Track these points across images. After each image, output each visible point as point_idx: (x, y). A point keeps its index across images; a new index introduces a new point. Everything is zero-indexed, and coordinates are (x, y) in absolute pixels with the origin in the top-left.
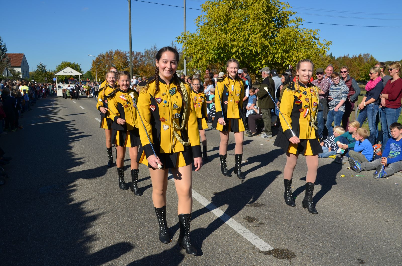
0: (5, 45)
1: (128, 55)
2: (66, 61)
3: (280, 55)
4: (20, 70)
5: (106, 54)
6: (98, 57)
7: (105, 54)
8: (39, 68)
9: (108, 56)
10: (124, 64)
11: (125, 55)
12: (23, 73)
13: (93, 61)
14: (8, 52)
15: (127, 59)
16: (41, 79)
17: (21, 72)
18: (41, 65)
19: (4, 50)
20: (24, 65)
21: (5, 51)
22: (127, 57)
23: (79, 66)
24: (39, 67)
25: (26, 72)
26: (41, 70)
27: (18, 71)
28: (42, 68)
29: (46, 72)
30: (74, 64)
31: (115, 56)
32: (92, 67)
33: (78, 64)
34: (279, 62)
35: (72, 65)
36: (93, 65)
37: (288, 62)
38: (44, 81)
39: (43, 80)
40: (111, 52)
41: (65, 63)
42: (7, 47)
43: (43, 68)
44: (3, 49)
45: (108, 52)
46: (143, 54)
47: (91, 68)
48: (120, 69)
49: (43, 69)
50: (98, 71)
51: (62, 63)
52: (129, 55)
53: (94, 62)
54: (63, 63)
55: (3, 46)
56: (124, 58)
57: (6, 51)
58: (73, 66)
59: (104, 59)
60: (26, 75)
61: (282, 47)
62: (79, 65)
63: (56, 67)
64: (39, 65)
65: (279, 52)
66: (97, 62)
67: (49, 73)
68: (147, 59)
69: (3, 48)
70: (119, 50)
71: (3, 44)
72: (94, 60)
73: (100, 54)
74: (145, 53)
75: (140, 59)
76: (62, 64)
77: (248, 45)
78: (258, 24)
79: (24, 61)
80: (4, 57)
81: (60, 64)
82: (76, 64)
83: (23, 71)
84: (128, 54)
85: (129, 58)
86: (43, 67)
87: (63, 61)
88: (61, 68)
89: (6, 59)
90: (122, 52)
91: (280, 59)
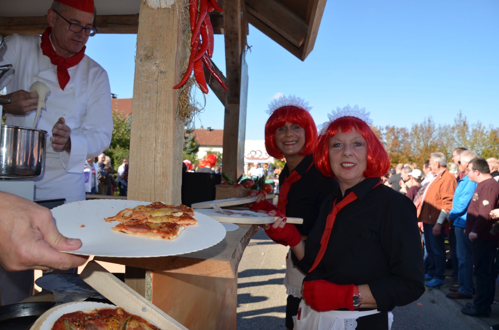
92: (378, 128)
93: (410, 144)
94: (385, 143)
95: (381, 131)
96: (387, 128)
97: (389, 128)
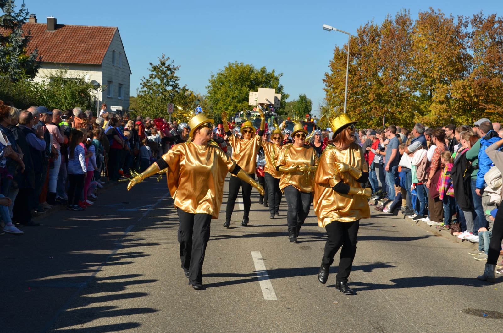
2: (239, 62)
4: (97, 76)
5: (385, 26)
6: (356, 35)
7: (380, 26)
8: (155, 73)
9: (391, 33)
10: (451, 64)
11: (457, 30)
13: (337, 49)
16: (157, 108)
17: (101, 84)
18: (163, 64)
20: (115, 63)
23: (277, 79)
24: (155, 68)
26: (161, 79)
27: (92, 79)
28: (166, 73)
29: (175, 86)
30: (264, 72)
31: (419, 35)
32: (330, 73)
33: (273, 71)
36: (333, 66)
38: (166, 116)
39: (162, 110)
40: (403, 21)
41: (237, 66)
43: (169, 72)
45: (394, 18)
47: (327, 75)
48: (433, 81)
49: (166, 76)
50: (352, 89)
51: (227, 65)
52: (474, 30)
53: (339, 57)
54: (229, 68)
58: (259, 76)
60: (120, 96)
62: (276, 74)
63: (210, 78)
64: (157, 63)
66: (352, 54)
67: (185, 90)
70: (436, 11)
72: (341, 47)
73: (363, 26)
76: (227, 69)
79: (113, 52)
81: (224, 69)
82: (269, 71)
83: (108, 81)
84: (470, 25)
85: (469, 44)
86: (170, 69)
87: (233, 62)
88: (224, 80)
90: (447, 16)
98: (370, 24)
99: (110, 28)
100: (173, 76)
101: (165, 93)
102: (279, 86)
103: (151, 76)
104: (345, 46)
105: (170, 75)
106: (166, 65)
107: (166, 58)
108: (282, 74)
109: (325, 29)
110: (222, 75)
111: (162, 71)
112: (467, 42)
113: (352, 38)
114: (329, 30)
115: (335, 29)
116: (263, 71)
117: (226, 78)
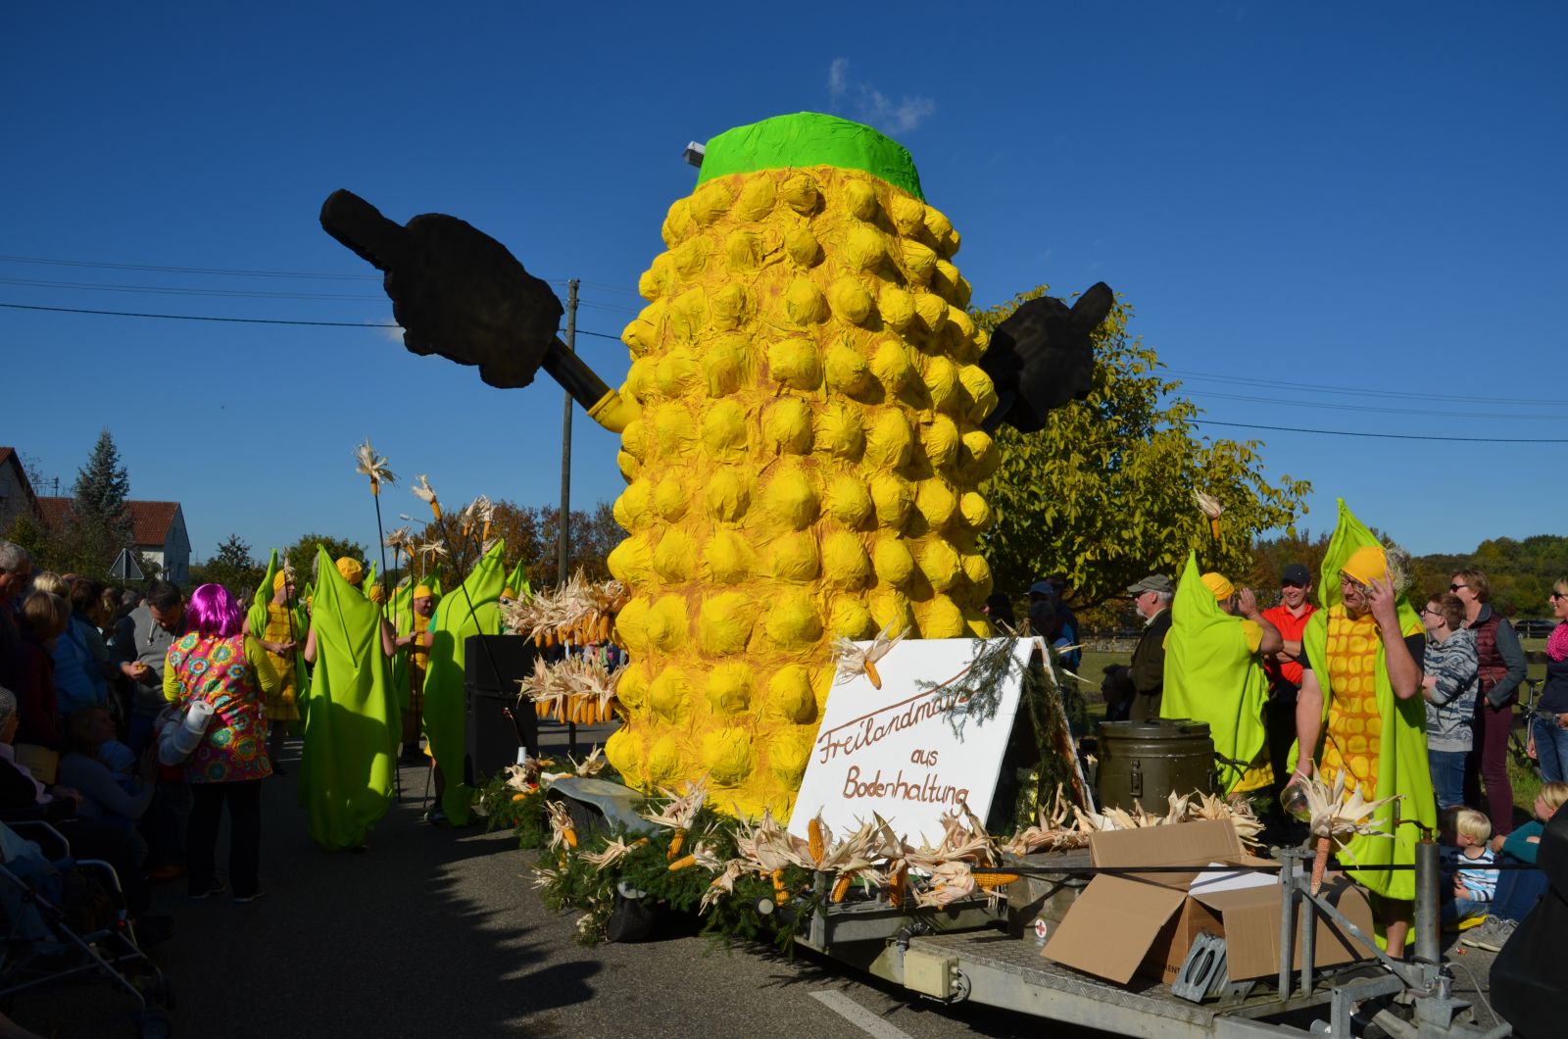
0: (123, 474)
1: (540, 519)
2: (317, 532)
3: (1137, 532)
4: (159, 558)
6: (433, 522)
8: (224, 554)
10: (523, 551)
11: (528, 519)
12: (169, 570)
14: (131, 496)
15: (534, 534)
17: (162, 565)
18: (233, 543)
19: (120, 488)
20: (176, 540)
21: (121, 491)
22: (537, 529)
24: (224, 549)
25: (180, 565)
26: (231, 560)
27: (154, 560)
28: (236, 554)
29: (246, 568)
33: (357, 544)
34: (1138, 556)
35: (336, 548)
37: (1168, 558)
41: (314, 538)
42: (130, 480)
43: (239, 553)
44: (118, 484)
46: (592, 519)
49: (237, 556)
51: (302, 538)
52: (544, 520)
55: (118, 476)
56: (526, 529)
57: (126, 491)
59: (455, 530)
61: (1148, 504)
62: (360, 547)
64: (226, 543)
65: (1136, 520)
68: (606, 539)
69: (116, 481)
70: (509, 503)
71: (118, 468)
72: (419, 535)
74: (599, 514)
75: (580, 538)
76: (302, 542)
77: (1025, 495)
78: (1060, 420)
79: (175, 529)
80: (117, 514)
81: (298, 543)
83: (168, 561)
84: (540, 515)
85: (541, 532)
86: (239, 548)
87: (309, 533)
88: (299, 556)
89: (121, 518)
90: (519, 508)
91: (1139, 545)
92: (527, 511)
93: (593, 547)
94: (540, 544)
95: (533, 518)
96: (546, 512)
97: (550, 514)
98: (447, 513)
99: (171, 503)
100: (244, 558)
101: (236, 575)
102: (364, 561)
103: (220, 557)
104: (423, 533)
105: (240, 556)
106: (237, 545)
107: (236, 537)
108: (367, 547)
109: (403, 518)
110: (296, 549)
111: (232, 552)
112: (539, 531)
113: (429, 525)
114: (406, 520)
115: (412, 519)
116: (345, 544)
117: (301, 554)
